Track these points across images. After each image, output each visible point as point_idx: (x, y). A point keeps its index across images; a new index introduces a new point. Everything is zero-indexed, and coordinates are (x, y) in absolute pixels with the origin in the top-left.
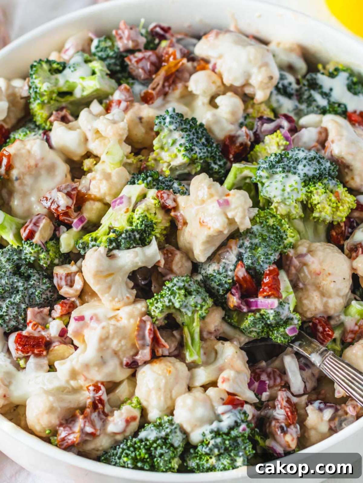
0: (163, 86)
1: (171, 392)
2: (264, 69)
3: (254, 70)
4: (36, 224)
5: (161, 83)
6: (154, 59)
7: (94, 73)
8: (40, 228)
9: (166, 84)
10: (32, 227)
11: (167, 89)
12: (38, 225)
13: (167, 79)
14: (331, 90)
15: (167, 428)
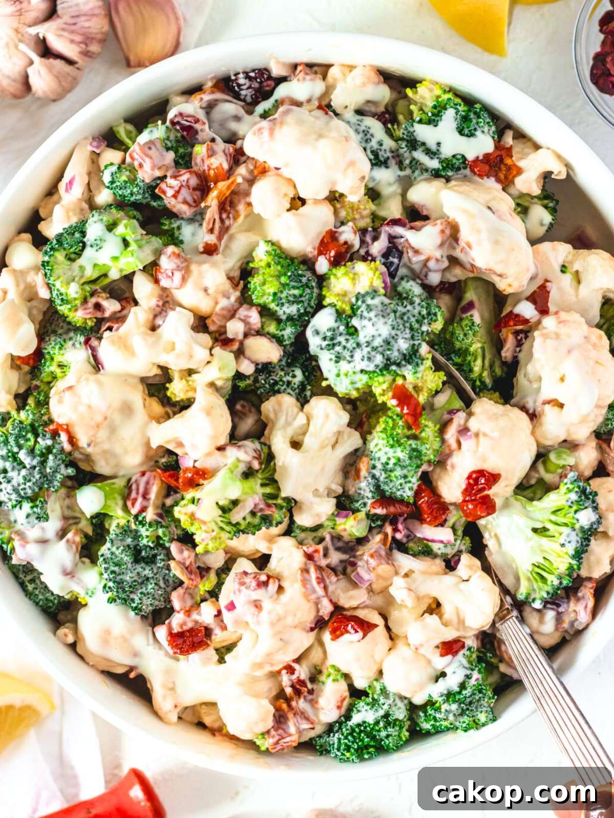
0: (222, 221)
1: (373, 657)
2: (350, 171)
3: (339, 177)
4: (145, 496)
5: (217, 217)
6: (194, 181)
7: (126, 243)
8: (151, 502)
9: (224, 216)
10: (141, 503)
11: (227, 223)
12: (148, 497)
13: (222, 207)
14: (439, 144)
15: (383, 704)
